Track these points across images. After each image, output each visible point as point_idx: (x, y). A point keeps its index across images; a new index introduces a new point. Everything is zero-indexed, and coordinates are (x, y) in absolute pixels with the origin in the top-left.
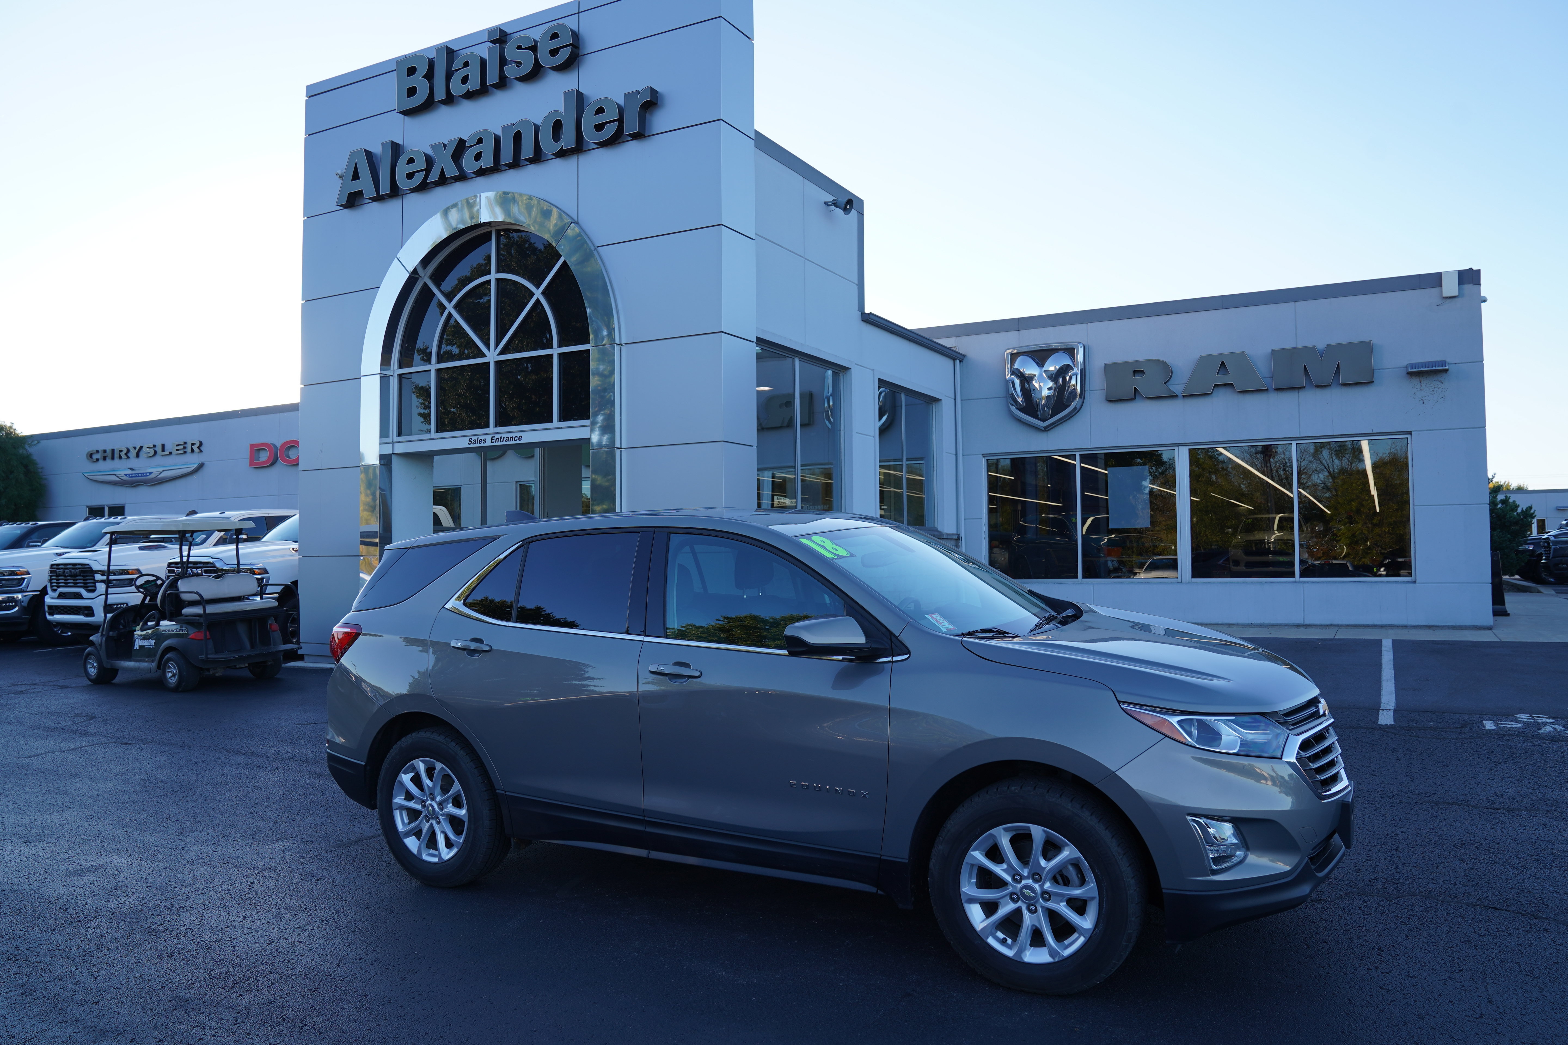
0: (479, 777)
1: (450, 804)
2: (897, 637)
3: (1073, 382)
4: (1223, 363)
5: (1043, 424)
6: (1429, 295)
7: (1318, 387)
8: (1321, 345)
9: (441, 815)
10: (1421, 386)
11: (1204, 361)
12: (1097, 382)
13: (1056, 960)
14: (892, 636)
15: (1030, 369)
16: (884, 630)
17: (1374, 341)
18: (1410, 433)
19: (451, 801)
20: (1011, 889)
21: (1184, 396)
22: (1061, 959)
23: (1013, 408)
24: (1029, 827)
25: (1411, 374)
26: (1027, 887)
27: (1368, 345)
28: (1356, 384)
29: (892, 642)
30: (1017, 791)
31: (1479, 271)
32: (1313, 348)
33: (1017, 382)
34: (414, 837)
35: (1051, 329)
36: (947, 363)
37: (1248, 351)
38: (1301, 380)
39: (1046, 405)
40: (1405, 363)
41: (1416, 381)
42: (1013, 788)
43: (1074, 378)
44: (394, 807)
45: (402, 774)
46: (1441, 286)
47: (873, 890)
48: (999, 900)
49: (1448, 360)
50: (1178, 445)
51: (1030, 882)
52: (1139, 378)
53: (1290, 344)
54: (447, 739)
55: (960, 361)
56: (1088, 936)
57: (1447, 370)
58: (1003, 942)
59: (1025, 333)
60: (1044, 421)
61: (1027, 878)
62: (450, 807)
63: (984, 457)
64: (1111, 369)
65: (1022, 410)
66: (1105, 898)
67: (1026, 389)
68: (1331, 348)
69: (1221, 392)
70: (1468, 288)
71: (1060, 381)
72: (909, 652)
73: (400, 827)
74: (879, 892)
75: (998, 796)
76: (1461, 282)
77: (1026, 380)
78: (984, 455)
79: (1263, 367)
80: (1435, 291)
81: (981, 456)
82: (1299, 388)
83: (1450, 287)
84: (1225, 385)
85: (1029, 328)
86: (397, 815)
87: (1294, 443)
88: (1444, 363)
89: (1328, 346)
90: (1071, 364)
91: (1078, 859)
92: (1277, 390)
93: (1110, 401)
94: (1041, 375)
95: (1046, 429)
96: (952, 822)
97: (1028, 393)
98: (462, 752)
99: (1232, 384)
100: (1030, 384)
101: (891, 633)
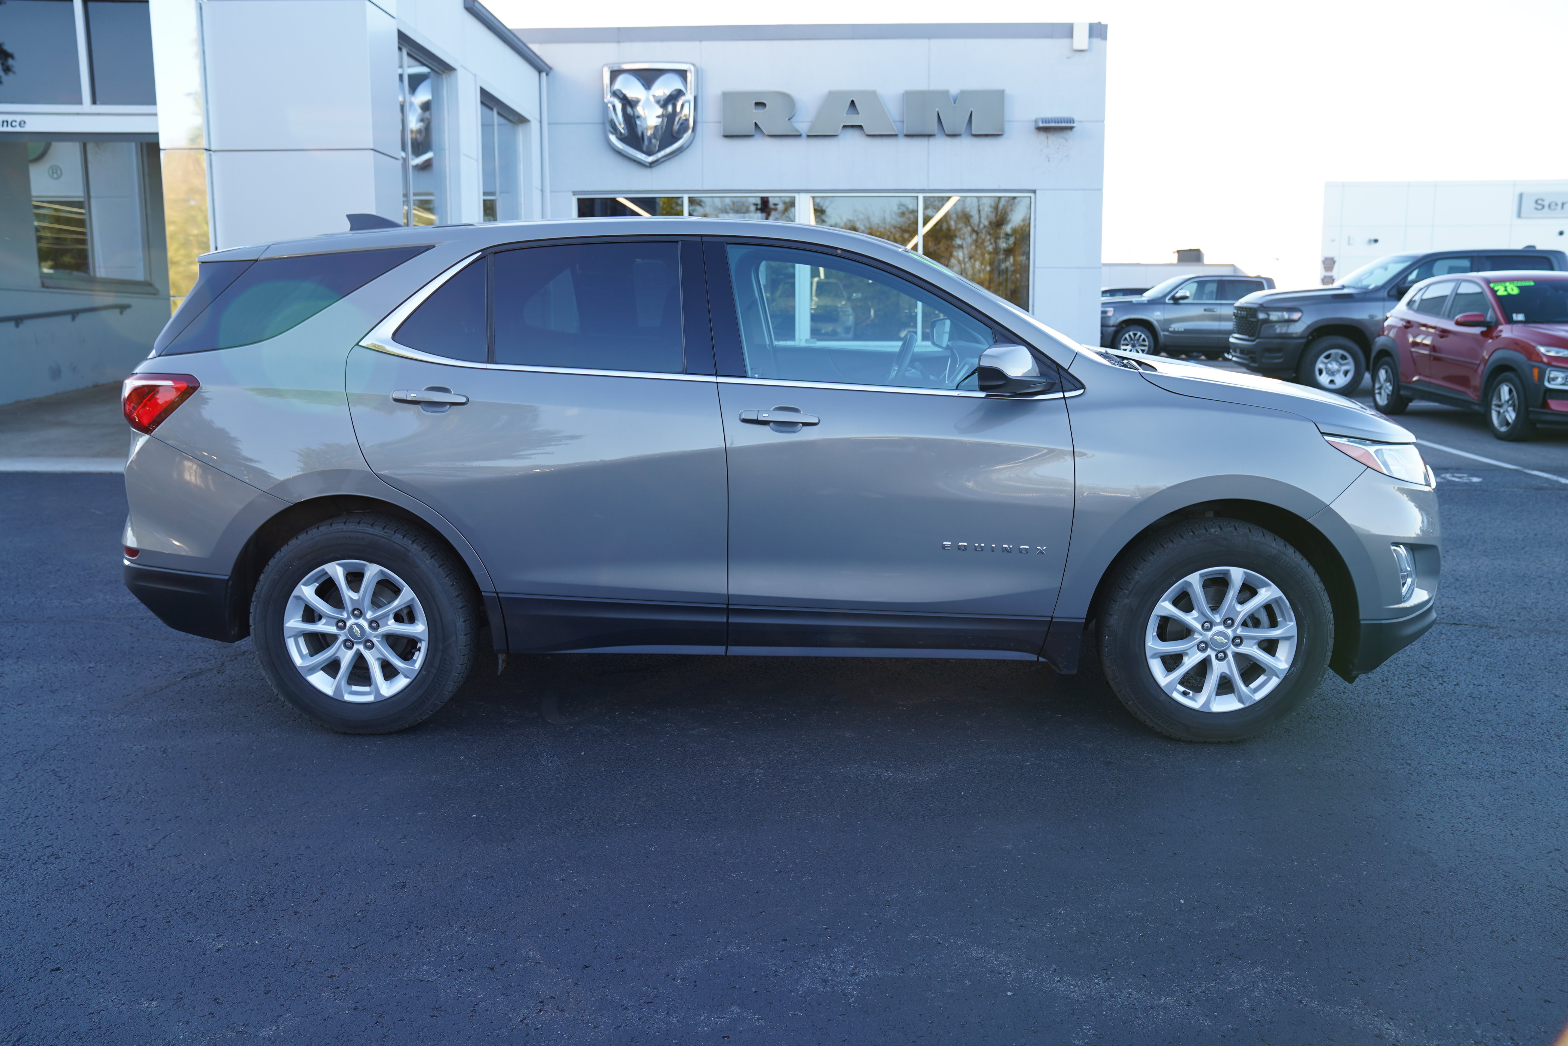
0: (447, 578)
1: (391, 619)
2: (1066, 371)
3: (686, 111)
4: (853, 102)
5: (650, 159)
6: (1059, 45)
7: (948, 136)
8: (954, 90)
9: (375, 637)
10: (1048, 142)
11: (833, 96)
12: (711, 113)
13: (1247, 705)
14: (1059, 369)
15: (633, 89)
16: (1049, 362)
17: (1008, 91)
18: (1034, 192)
19: (391, 616)
20: (1198, 638)
21: (808, 136)
22: (1252, 703)
23: (613, 138)
24: (1229, 571)
25: (1039, 129)
26: (1219, 634)
27: (1001, 94)
28: (986, 135)
29: (1060, 375)
30: (1217, 533)
31: (1106, 26)
32: (946, 93)
33: (619, 106)
34: (322, 671)
35: (658, 45)
36: (532, 73)
37: (880, 91)
38: (934, 127)
39: (654, 135)
40: (1034, 117)
41: (1043, 136)
42: (1212, 530)
43: (686, 106)
44: (286, 633)
45: (303, 587)
46: (1071, 36)
47: (1034, 658)
48: (1187, 651)
49: (1076, 118)
50: (799, 191)
51: (1221, 628)
52: (760, 111)
53: (922, 86)
54: (386, 530)
55: (547, 75)
56: (1282, 676)
57: (1071, 128)
58: (1185, 694)
59: (627, 46)
60: (649, 153)
61: (1219, 624)
62: (392, 624)
63: (574, 195)
64: (729, 98)
65: (622, 139)
66: (1306, 635)
67: (629, 116)
68: (964, 94)
69: (850, 133)
70: (1097, 41)
71: (670, 108)
72: (1083, 387)
73: (298, 661)
74: (1041, 659)
75: (1197, 540)
76: (1091, 35)
77: (628, 103)
78: (575, 193)
79: (893, 110)
80: (1066, 42)
81: (571, 194)
82: (930, 136)
83: (1081, 39)
84: (852, 126)
85: (631, 40)
86: (291, 644)
87: (921, 196)
88: (1072, 121)
89: (963, 93)
90: (683, 88)
91: (1280, 598)
92: (908, 136)
93: (726, 136)
94: (648, 99)
95: (652, 165)
96: (1141, 573)
97: (631, 120)
98: (415, 546)
99: (860, 127)
100: (635, 110)
101: (1058, 365)
